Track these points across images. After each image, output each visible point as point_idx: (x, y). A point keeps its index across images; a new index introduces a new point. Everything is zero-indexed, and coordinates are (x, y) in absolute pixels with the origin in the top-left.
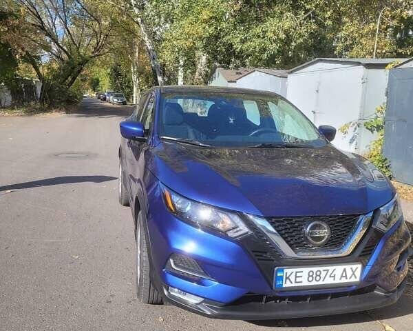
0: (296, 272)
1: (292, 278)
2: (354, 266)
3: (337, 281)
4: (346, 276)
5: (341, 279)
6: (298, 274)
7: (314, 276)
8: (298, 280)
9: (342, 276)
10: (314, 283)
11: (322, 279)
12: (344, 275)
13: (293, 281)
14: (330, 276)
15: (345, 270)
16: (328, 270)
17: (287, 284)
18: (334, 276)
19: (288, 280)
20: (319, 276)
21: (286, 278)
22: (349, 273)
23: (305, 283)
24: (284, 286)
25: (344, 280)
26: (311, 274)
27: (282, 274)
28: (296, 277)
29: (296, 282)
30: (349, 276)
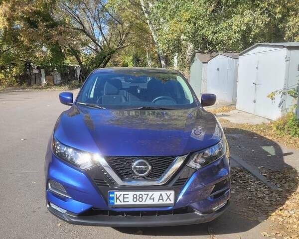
0: (124, 195)
1: (121, 198)
2: (168, 193)
3: (156, 202)
4: (162, 199)
5: (158, 201)
6: (125, 196)
7: (138, 198)
8: (125, 200)
9: (159, 199)
10: (138, 203)
11: (144, 200)
12: (161, 198)
13: (122, 201)
14: (150, 199)
15: (161, 195)
16: (148, 195)
17: (118, 203)
18: (153, 199)
19: (118, 200)
20: (142, 198)
21: (117, 199)
22: (165, 197)
23: (131, 202)
24: (116, 203)
25: (161, 202)
26: (135, 196)
27: (113, 196)
28: (124, 198)
29: (124, 202)
30: (165, 199)
